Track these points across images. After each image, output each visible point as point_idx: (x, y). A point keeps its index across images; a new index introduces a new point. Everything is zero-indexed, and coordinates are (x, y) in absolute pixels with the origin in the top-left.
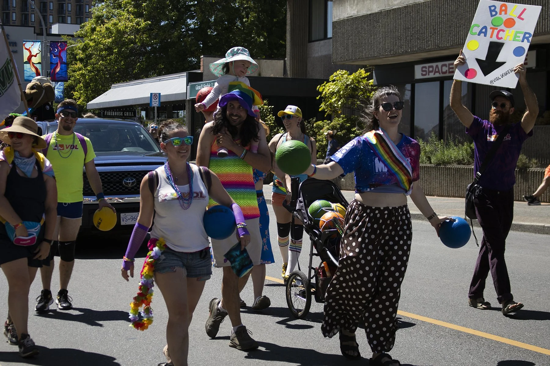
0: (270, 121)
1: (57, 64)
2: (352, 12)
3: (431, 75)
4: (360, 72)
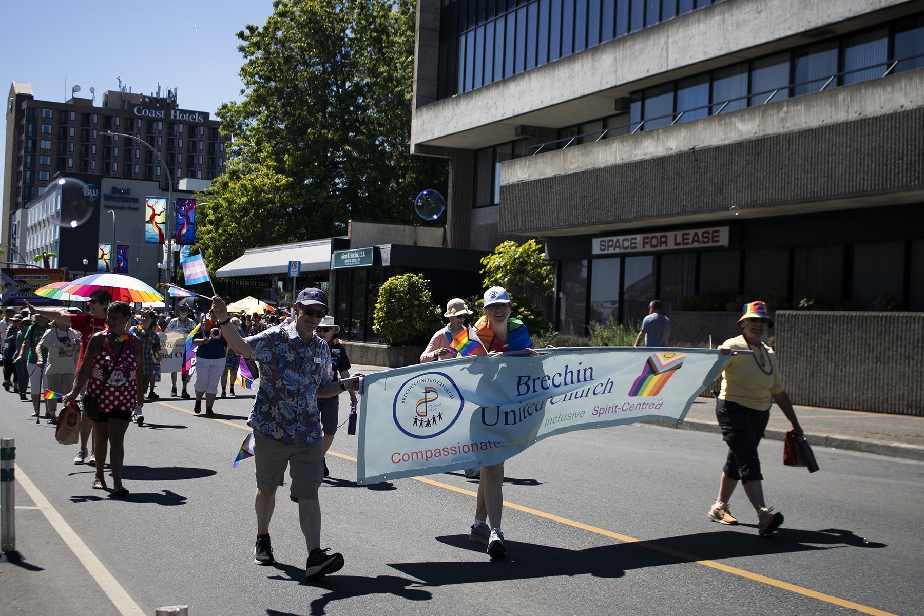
0: (426, 297)
1: (184, 224)
2: (523, 176)
3: (611, 251)
4: (530, 245)
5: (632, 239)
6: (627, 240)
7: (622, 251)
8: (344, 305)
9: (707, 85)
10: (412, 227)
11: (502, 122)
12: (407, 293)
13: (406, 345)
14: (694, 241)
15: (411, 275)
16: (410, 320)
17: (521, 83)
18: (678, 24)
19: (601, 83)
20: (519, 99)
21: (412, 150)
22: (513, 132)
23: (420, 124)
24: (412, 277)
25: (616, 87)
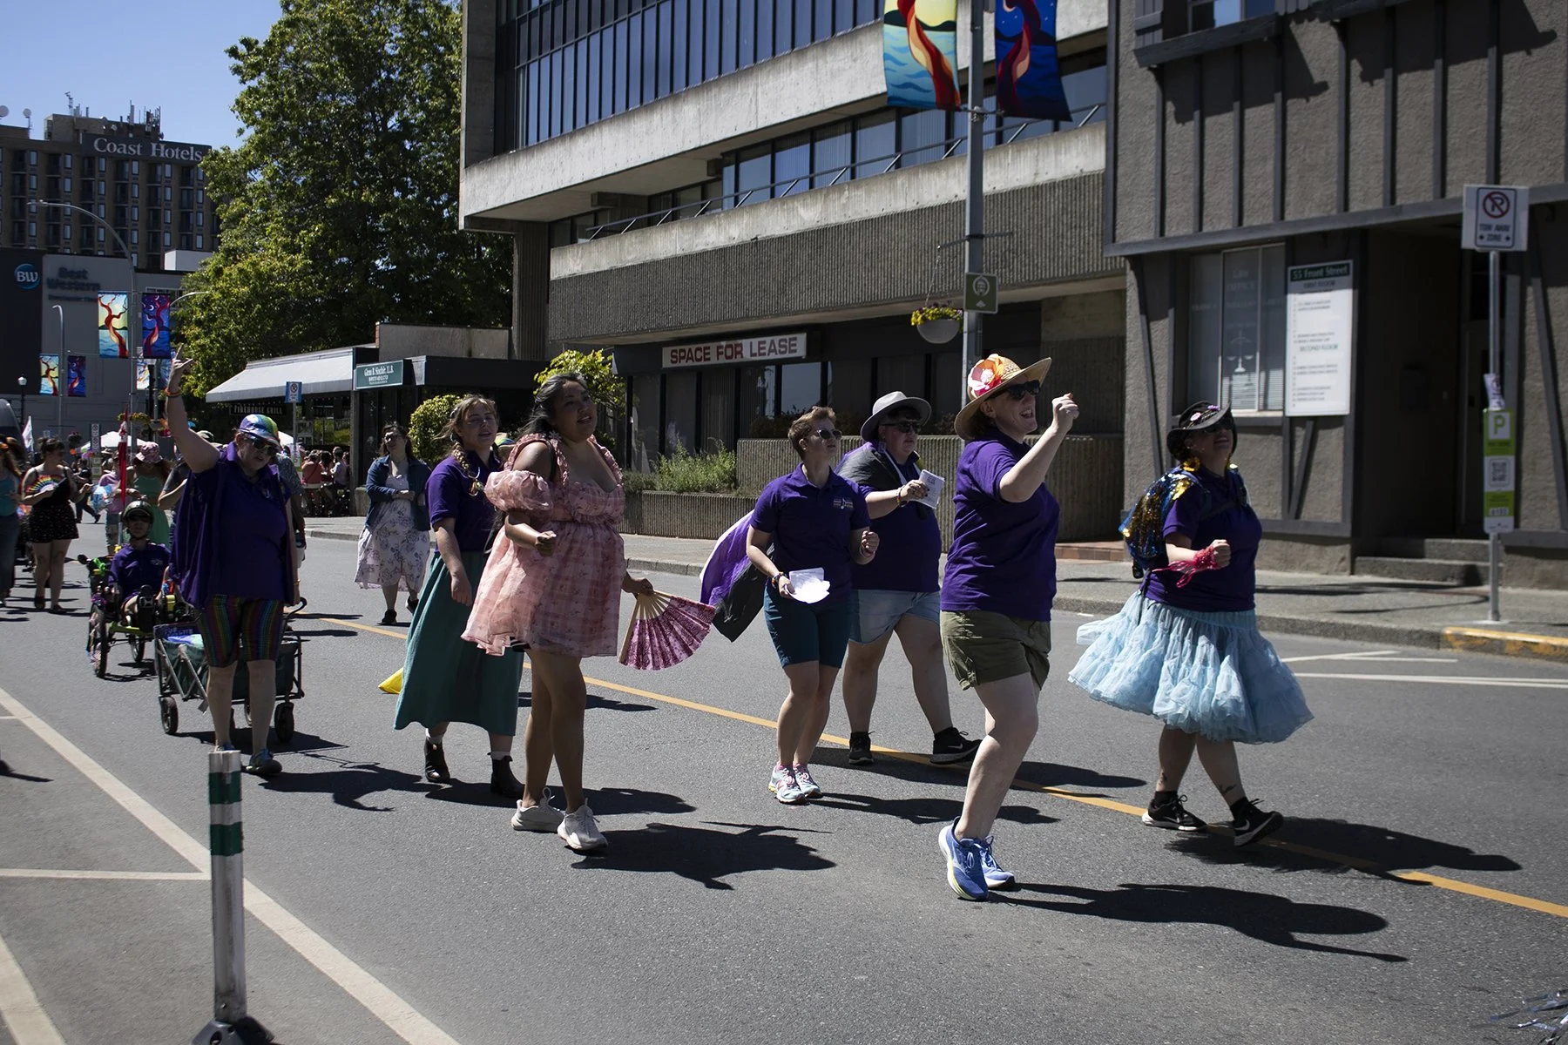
2: (576, 268)
3: (683, 363)
4: (594, 355)
5: (705, 348)
6: (699, 349)
7: (696, 363)
8: (371, 438)
9: (808, 146)
10: (464, 330)
11: (572, 189)
14: (770, 351)
17: (591, 138)
18: (768, 68)
19: (683, 142)
20: (589, 159)
21: (462, 224)
22: (590, 200)
23: (470, 188)
25: (700, 147)
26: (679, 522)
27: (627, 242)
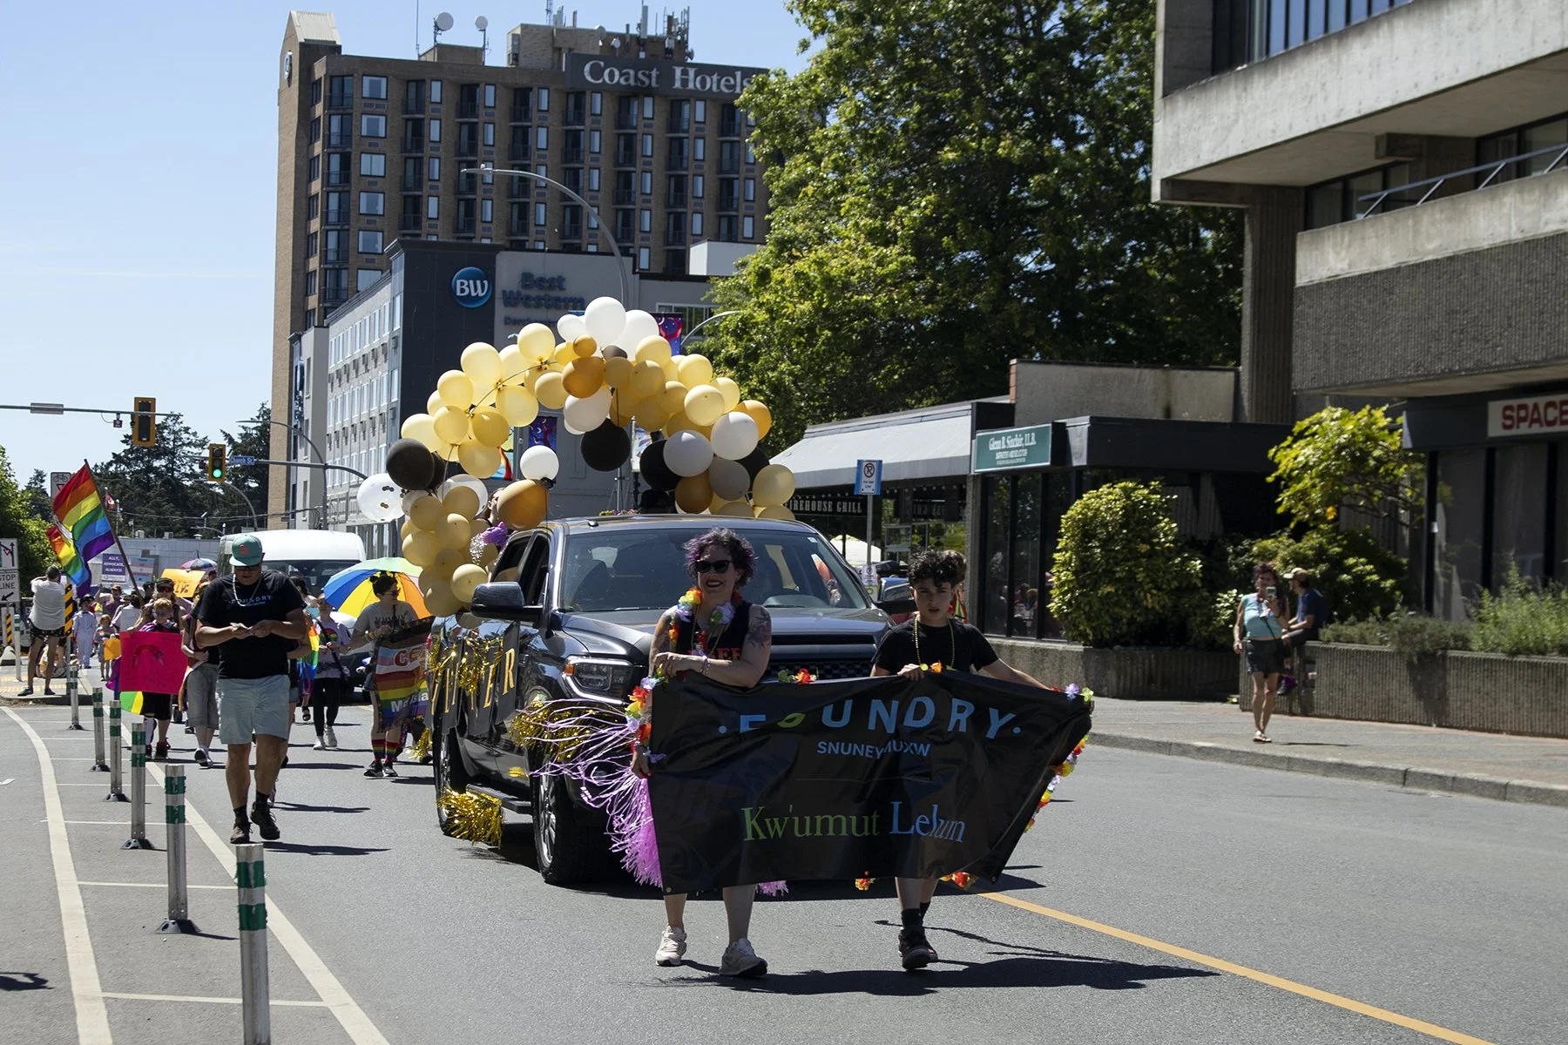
0: (1166, 535)
2: (1339, 266)
3: (1524, 429)
4: (1370, 415)
6: (1550, 404)
7: (1546, 429)
8: (999, 555)
10: (1158, 372)
11: (1342, 128)
12: (1123, 526)
13: (1122, 645)
15: (1130, 485)
16: (1131, 589)
17: (1375, 40)
19: (1533, 43)
20: (1371, 76)
21: (1156, 193)
22: (1372, 148)
23: (1170, 131)
24: (1134, 489)
26: (1510, 706)
27: (1426, 219)
